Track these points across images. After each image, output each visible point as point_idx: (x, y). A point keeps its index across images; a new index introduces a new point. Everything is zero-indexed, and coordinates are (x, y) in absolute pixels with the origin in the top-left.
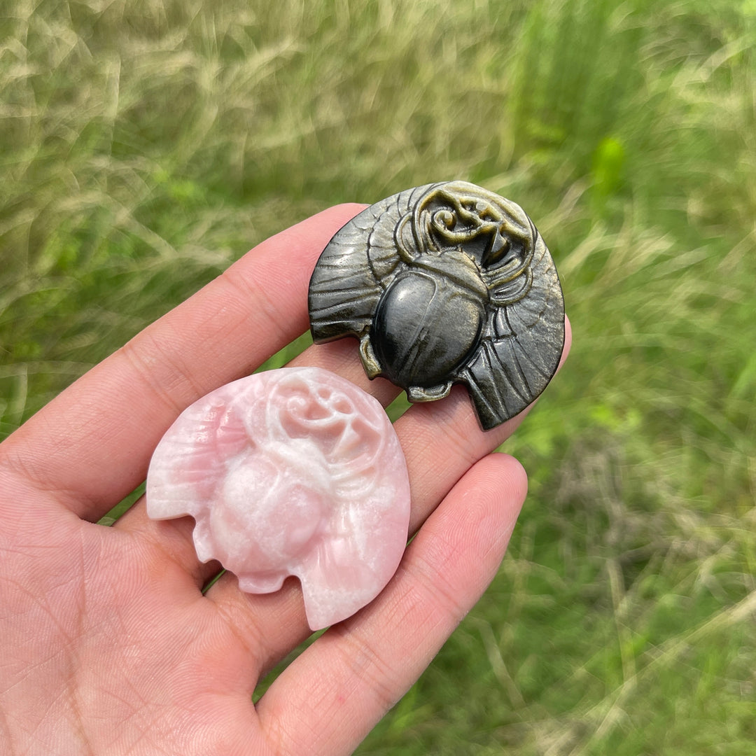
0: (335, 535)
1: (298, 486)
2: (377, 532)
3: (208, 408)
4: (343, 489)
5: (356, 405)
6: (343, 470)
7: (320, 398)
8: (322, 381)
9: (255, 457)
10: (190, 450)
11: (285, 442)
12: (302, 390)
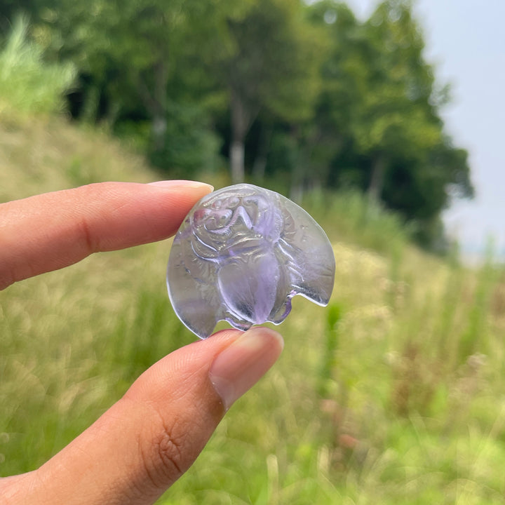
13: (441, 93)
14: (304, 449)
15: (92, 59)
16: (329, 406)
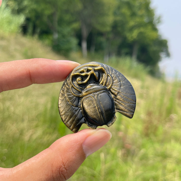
13: (157, 20)
14: (113, 150)
15: (30, 12)
16: (121, 134)
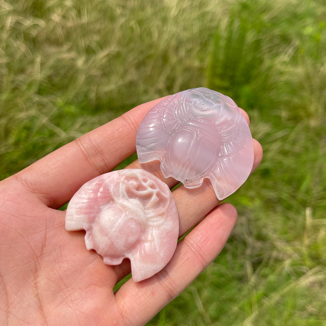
0: (147, 241)
1: (132, 219)
2: (165, 240)
3: (94, 184)
4: (151, 221)
5: (158, 186)
6: (151, 213)
7: (143, 182)
8: (144, 175)
9: (114, 205)
10: (86, 201)
11: (127, 200)
12: (136, 178)
